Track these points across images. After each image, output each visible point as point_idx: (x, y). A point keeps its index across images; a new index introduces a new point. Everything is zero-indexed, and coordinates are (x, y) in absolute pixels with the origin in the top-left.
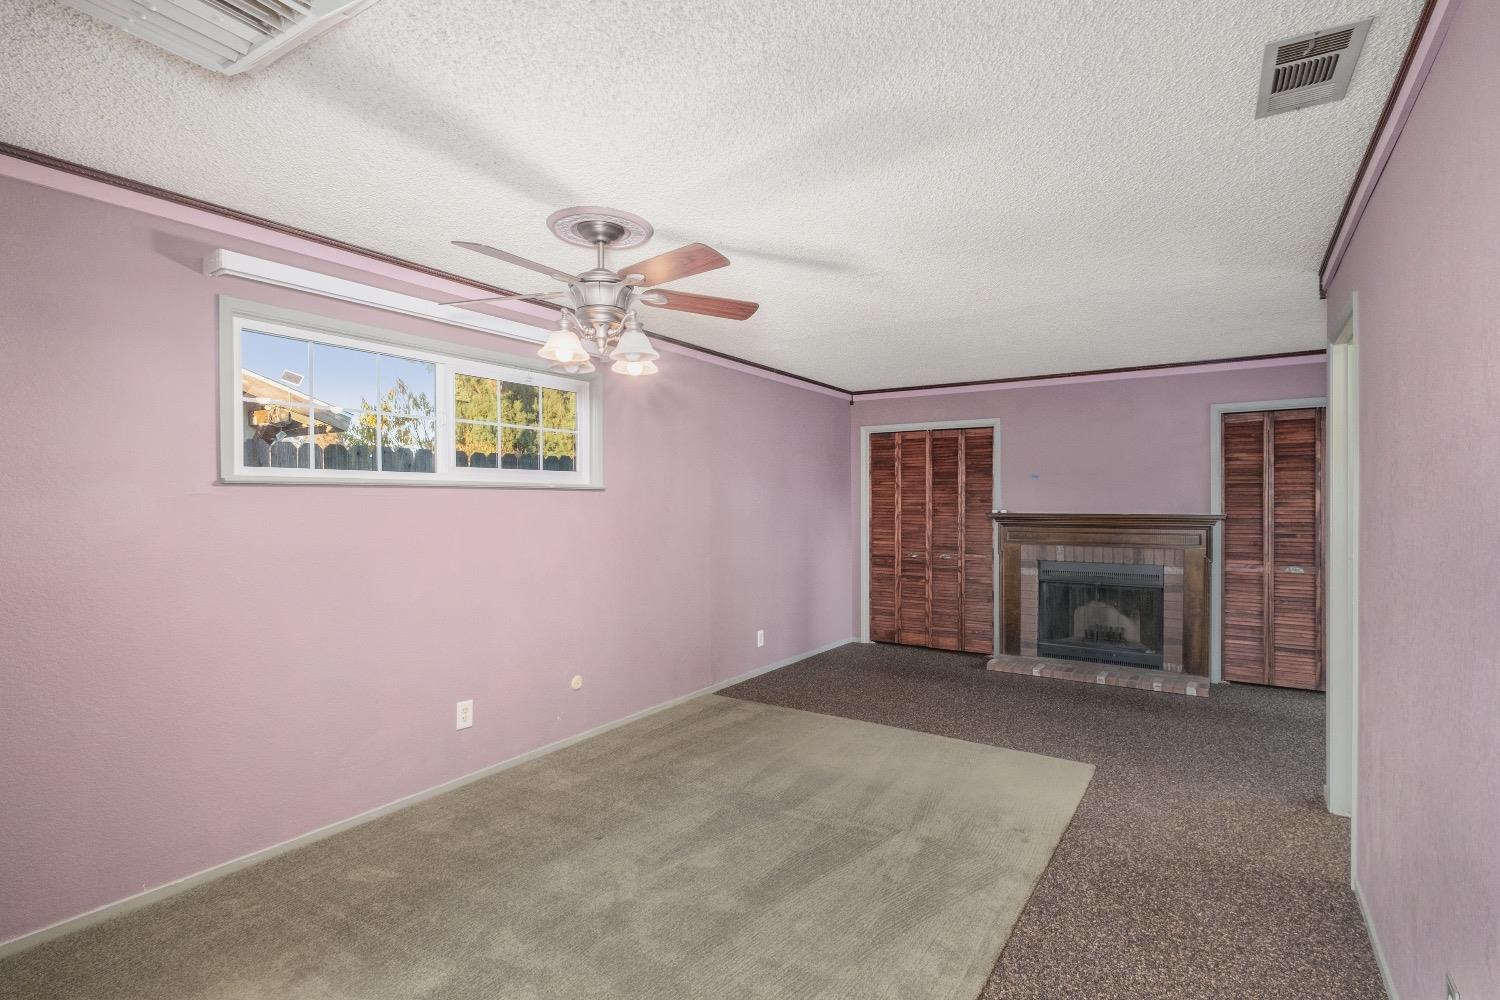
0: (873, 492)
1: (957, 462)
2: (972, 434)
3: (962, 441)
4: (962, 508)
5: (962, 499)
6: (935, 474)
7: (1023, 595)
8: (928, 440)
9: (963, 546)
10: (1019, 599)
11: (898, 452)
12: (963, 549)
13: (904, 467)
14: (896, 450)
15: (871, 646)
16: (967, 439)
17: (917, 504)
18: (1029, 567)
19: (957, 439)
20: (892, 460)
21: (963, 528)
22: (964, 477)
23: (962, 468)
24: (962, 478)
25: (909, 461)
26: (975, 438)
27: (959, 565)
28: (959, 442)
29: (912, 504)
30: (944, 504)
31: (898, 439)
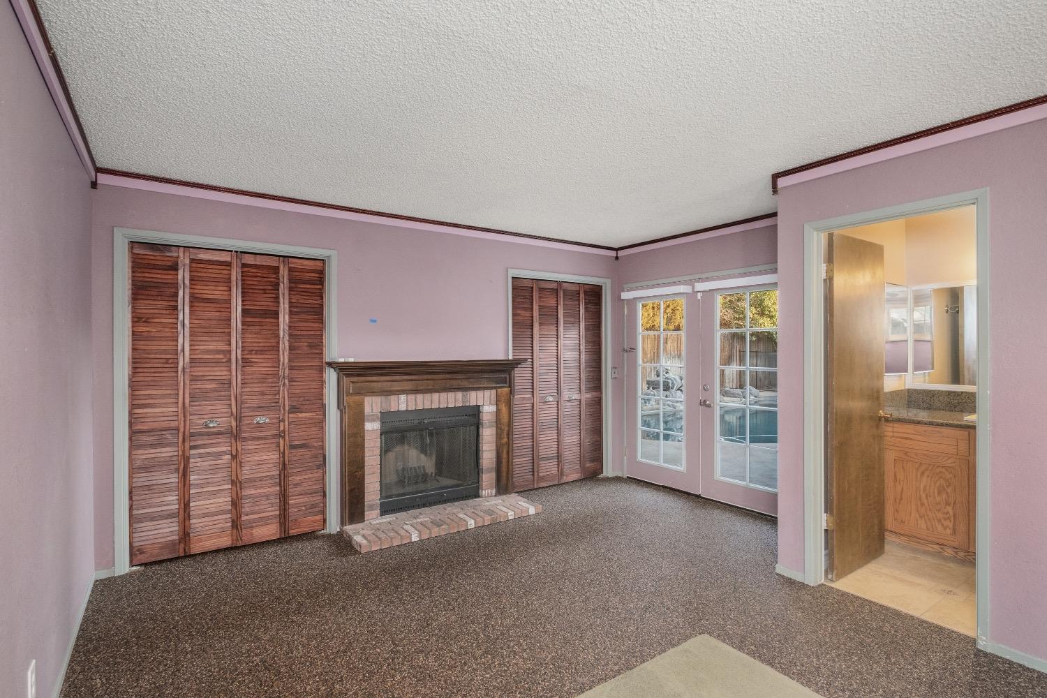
0: (134, 333)
1: (277, 298)
2: (298, 264)
3: (284, 272)
4: (284, 357)
5: (284, 344)
6: (245, 312)
7: (367, 454)
8: (234, 265)
9: (287, 403)
10: (363, 457)
11: (183, 275)
12: (287, 409)
13: (194, 299)
14: (180, 272)
15: (131, 575)
16: (291, 270)
17: (218, 352)
18: (373, 420)
19: (278, 268)
20: (175, 285)
21: (287, 381)
22: (287, 317)
23: (284, 307)
24: (284, 319)
25: (206, 291)
26: (302, 271)
27: (282, 428)
28: (281, 272)
29: (208, 352)
30: (257, 352)
31: (184, 260)
